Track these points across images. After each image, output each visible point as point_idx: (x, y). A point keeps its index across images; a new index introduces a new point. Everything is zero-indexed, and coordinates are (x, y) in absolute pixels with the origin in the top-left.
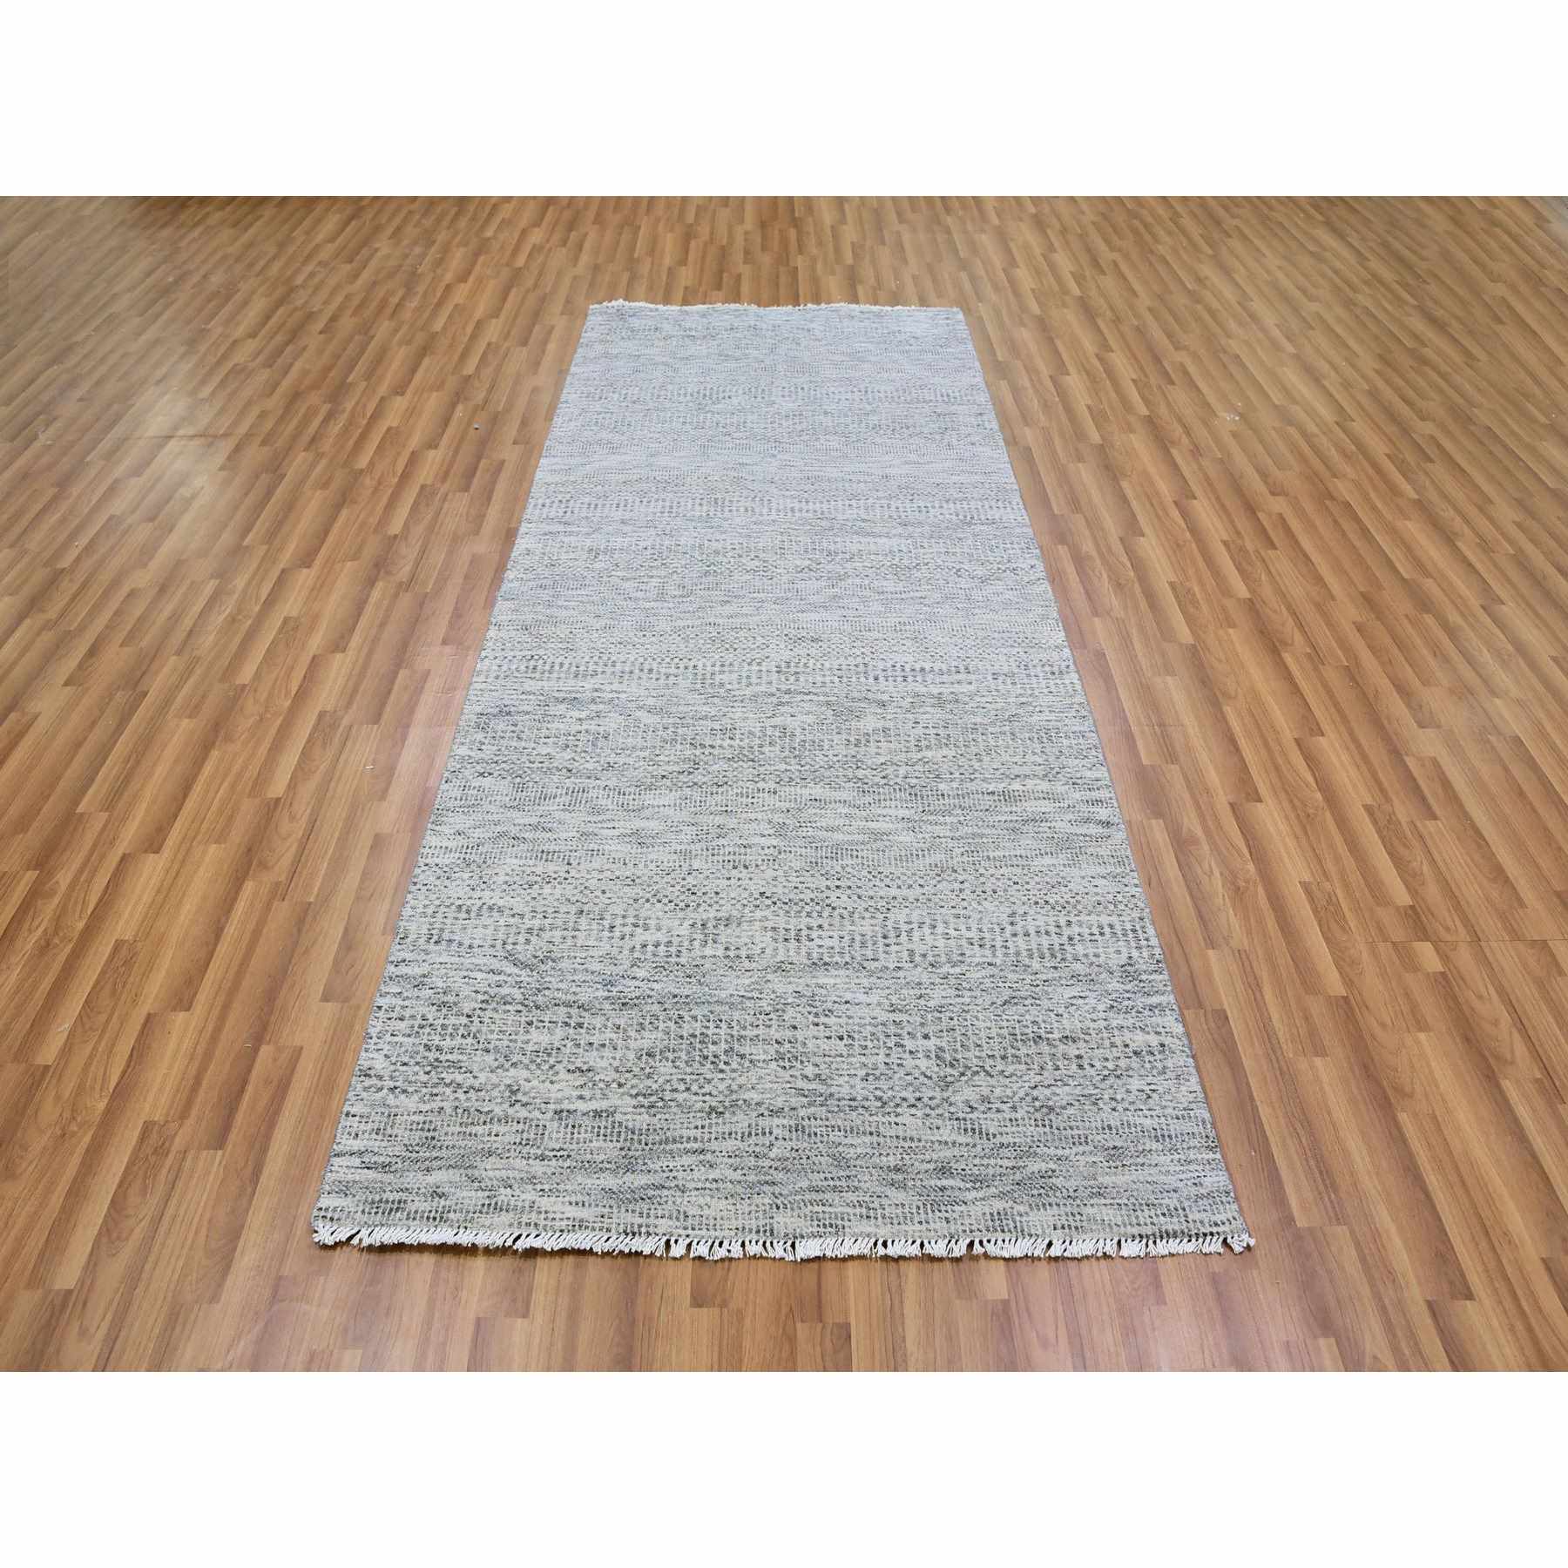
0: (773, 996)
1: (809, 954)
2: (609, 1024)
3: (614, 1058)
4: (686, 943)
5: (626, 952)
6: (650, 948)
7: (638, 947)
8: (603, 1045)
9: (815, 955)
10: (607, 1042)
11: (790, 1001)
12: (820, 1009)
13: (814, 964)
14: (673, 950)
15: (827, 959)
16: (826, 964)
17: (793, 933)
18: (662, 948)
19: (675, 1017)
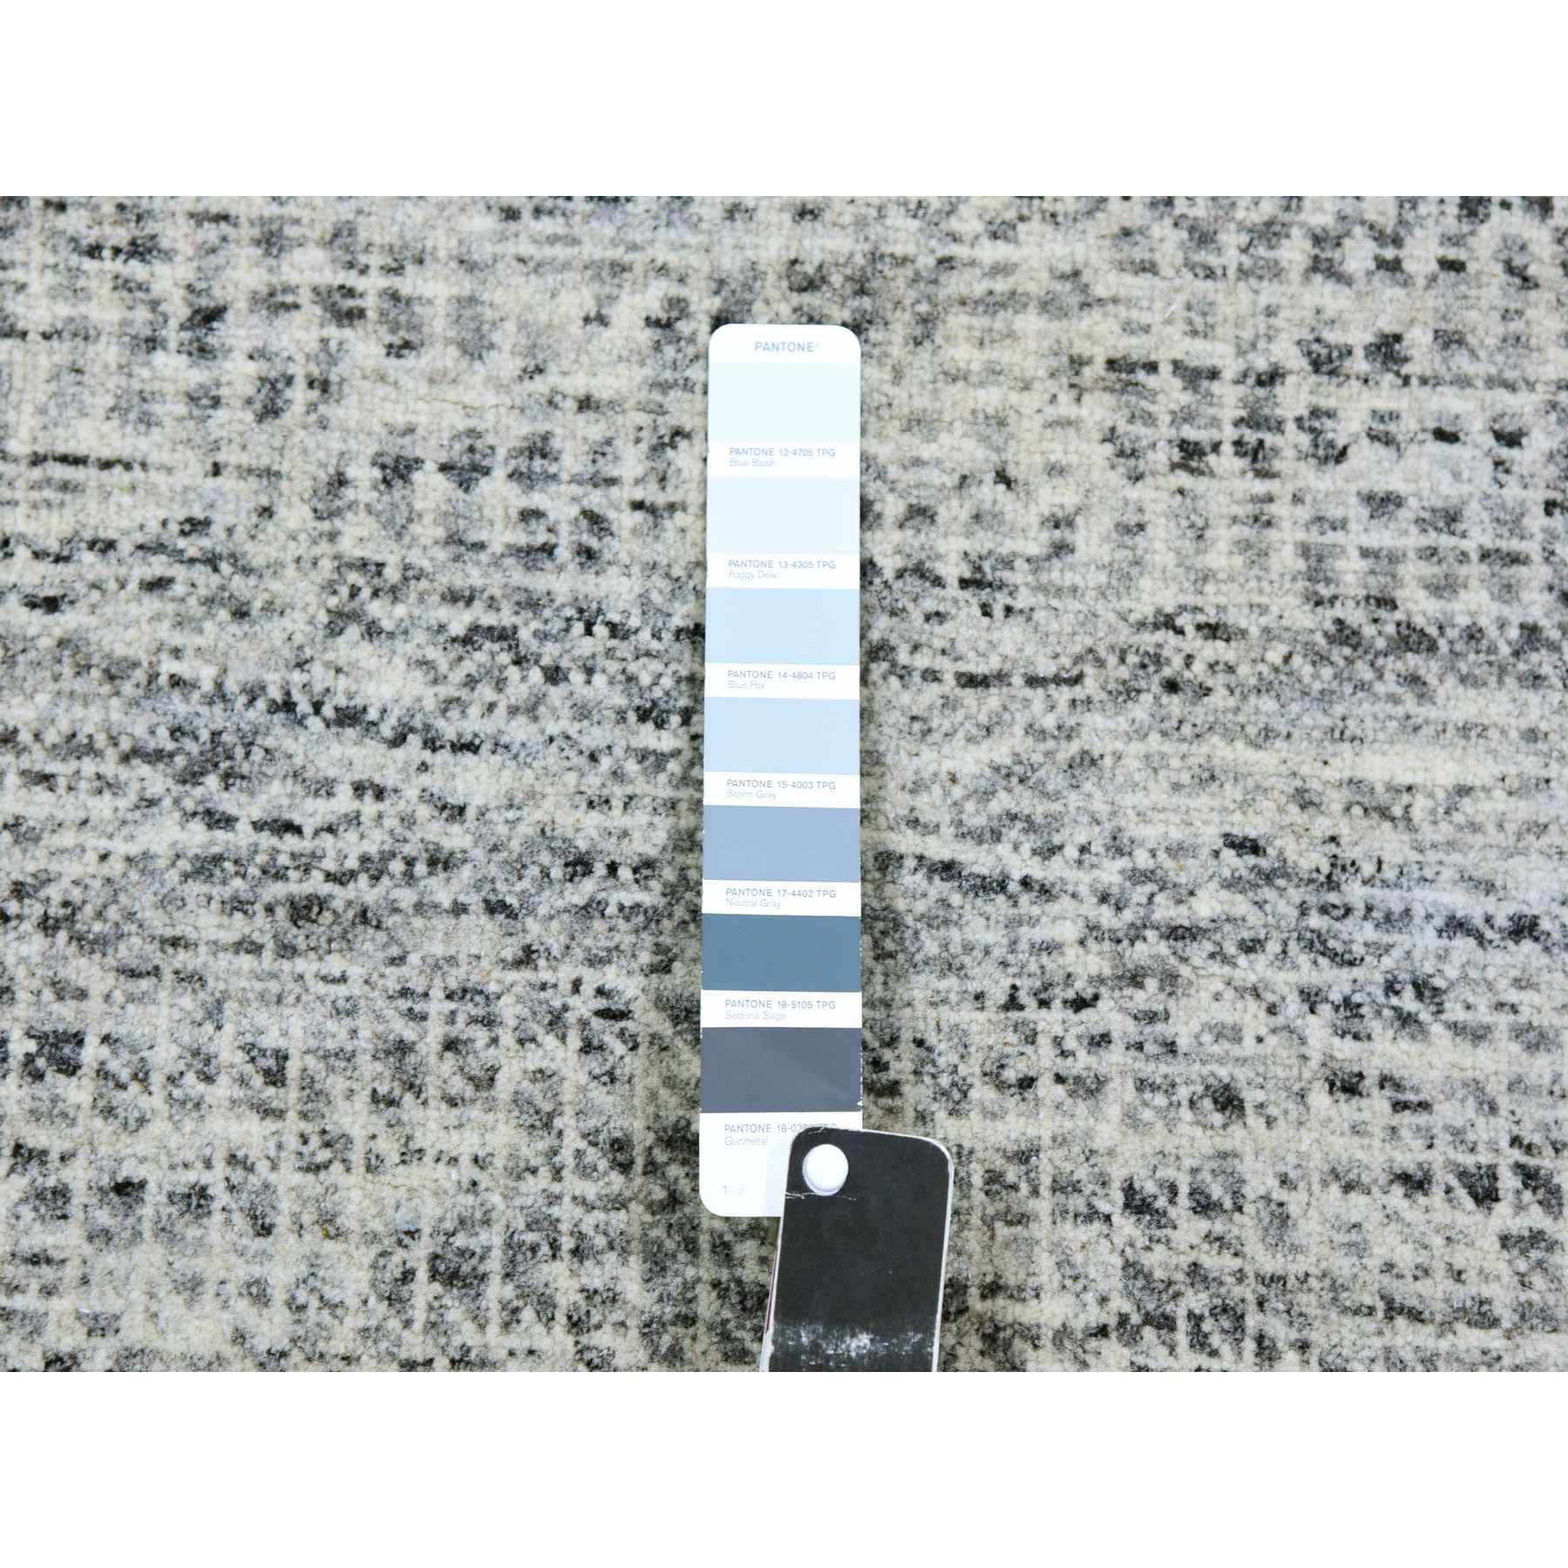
0: (1111, 873)
1: (1316, 562)
2: (225, 1048)
3: (258, 1294)
4: (631, 463)
5: (295, 514)
6: (431, 487)
7: (363, 474)
8: (196, 1200)
9: (1351, 572)
10: (214, 1180)
11: (1205, 907)
12: (1372, 974)
13: (1344, 634)
14: (560, 504)
15: (1419, 606)
16: (1412, 639)
17: (1229, 399)
18: (496, 492)
19: (583, 1006)
